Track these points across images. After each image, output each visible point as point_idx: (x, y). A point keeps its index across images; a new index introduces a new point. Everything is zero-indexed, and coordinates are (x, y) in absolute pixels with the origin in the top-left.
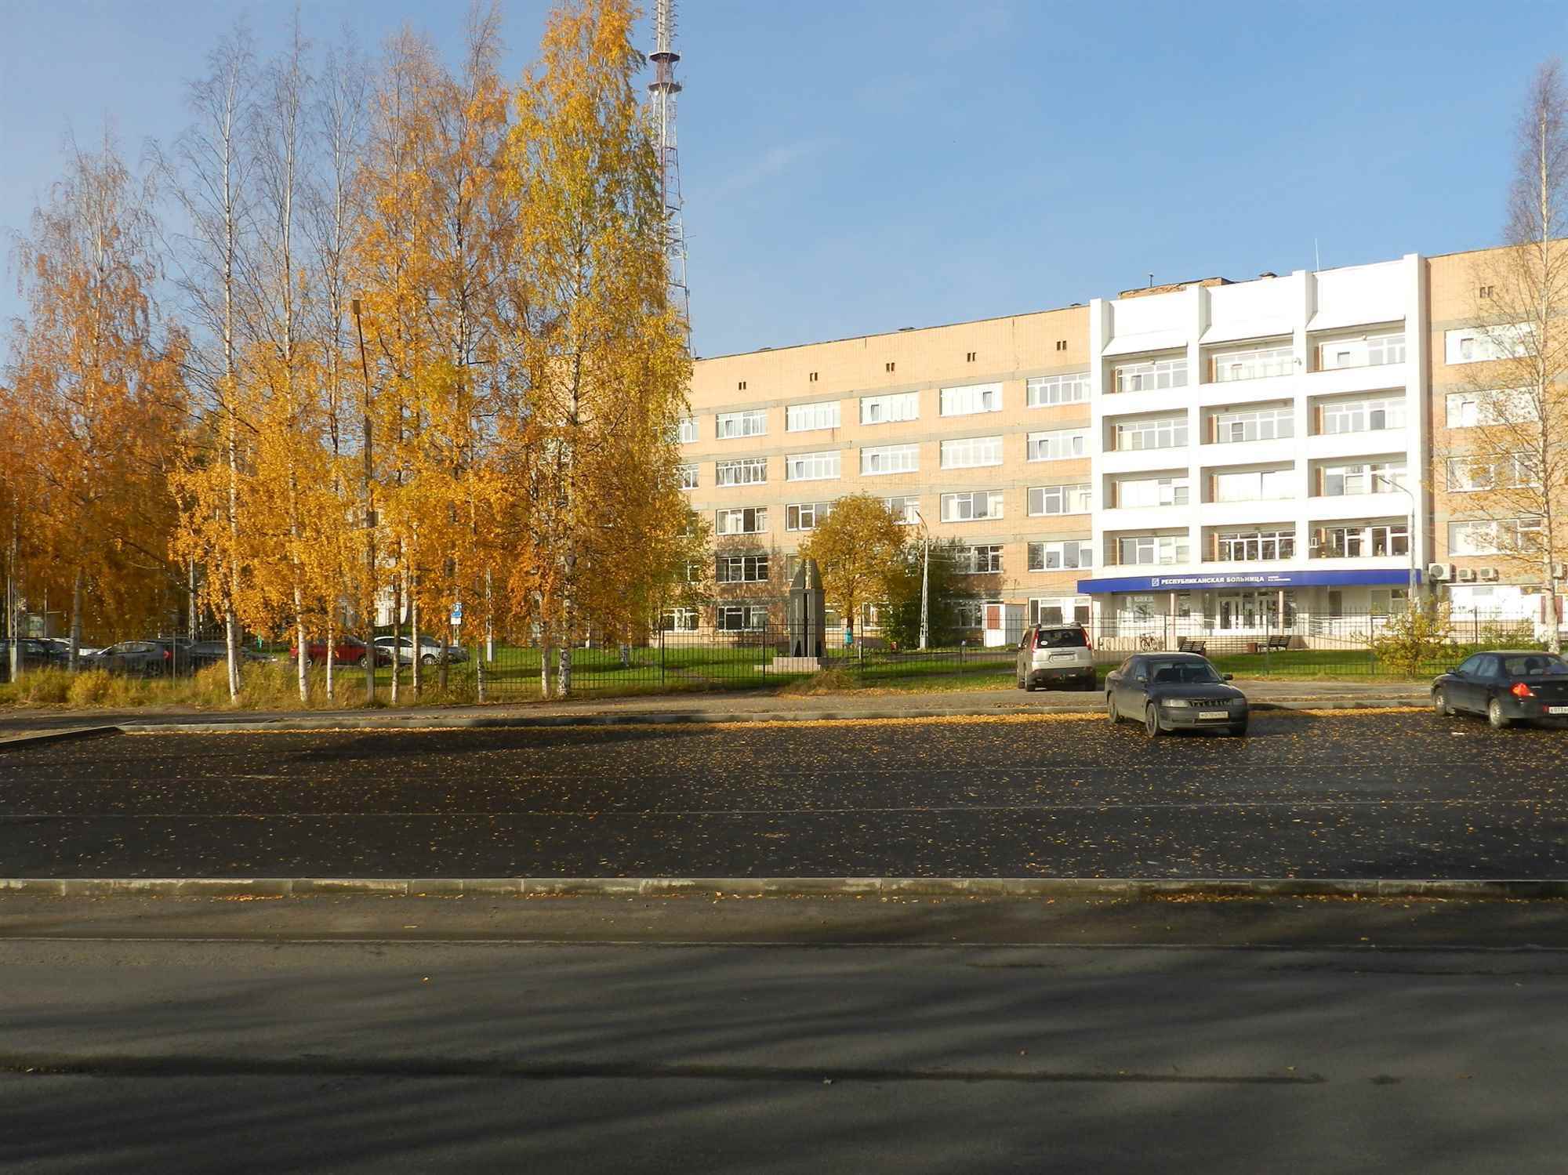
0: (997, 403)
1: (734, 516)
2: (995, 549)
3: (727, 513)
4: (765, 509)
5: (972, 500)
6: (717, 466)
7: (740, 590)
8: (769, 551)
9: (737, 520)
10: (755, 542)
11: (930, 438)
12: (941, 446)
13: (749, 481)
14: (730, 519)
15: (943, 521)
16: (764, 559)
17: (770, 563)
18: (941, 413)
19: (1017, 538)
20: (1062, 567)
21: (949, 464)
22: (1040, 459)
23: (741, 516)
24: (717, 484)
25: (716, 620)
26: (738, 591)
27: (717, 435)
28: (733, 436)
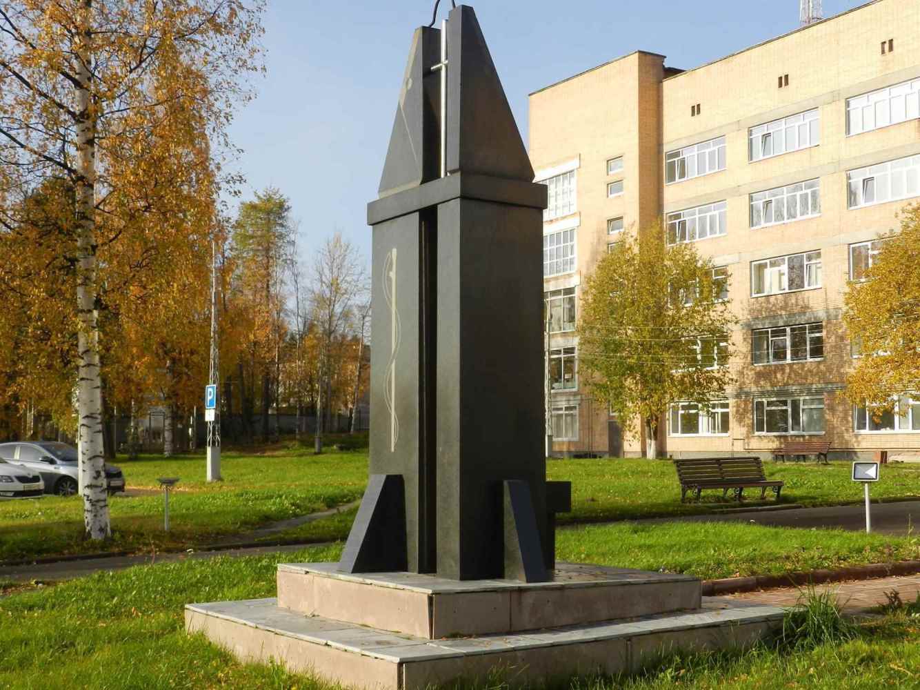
1: (776, 269)
3: (765, 266)
6: (751, 199)
7: (783, 375)
8: (822, 315)
9: (781, 274)
10: (800, 302)
13: (794, 216)
14: (770, 274)
16: (817, 327)
17: (824, 333)
23: (785, 268)
24: (752, 223)
25: (751, 418)
26: (779, 376)
27: (751, 157)
28: (772, 155)
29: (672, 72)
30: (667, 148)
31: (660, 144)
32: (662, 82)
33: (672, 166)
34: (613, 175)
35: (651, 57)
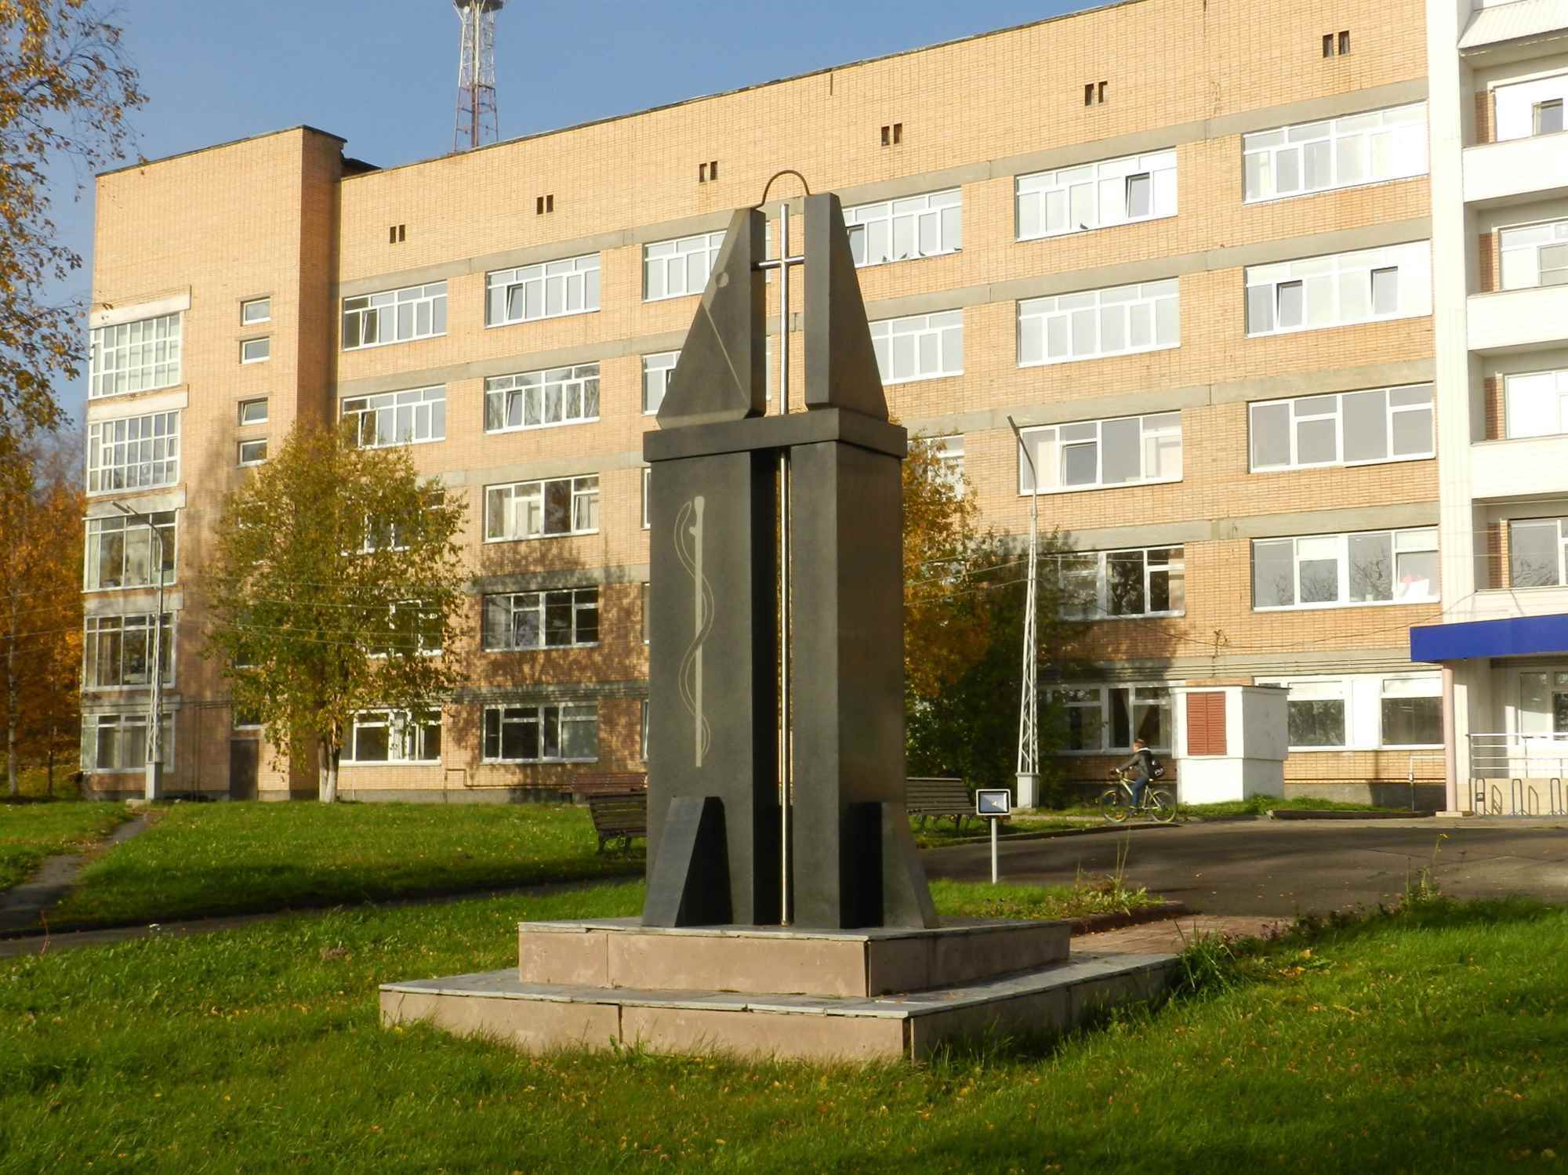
0: (1164, 198)
1: (525, 499)
2: (1159, 556)
3: (508, 493)
4: (595, 482)
5: (1099, 439)
6: (487, 386)
7: (532, 667)
8: (598, 574)
9: (531, 508)
10: (566, 554)
11: (991, 294)
12: (1018, 312)
13: (557, 418)
14: (514, 507)
15: (1024, 492)
16: (589, 595)
17: (601, 602)
18: (1017, 233)
19: (1221, 530)
20: (1344, 599)
21: (1040, 354)
22: (1278, 329)
23: (539, 499)
24: (488, 424)
25: (478, 735)
26: (526, 669)
27: (488, 319)
28: (523, 319)
29: (358, 168)
30: (345, 292)
31: (333, 284)
32: (339, 181)
33: (352, 321)
34: (252, 326)
35: (323, 138)
